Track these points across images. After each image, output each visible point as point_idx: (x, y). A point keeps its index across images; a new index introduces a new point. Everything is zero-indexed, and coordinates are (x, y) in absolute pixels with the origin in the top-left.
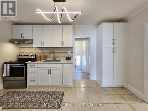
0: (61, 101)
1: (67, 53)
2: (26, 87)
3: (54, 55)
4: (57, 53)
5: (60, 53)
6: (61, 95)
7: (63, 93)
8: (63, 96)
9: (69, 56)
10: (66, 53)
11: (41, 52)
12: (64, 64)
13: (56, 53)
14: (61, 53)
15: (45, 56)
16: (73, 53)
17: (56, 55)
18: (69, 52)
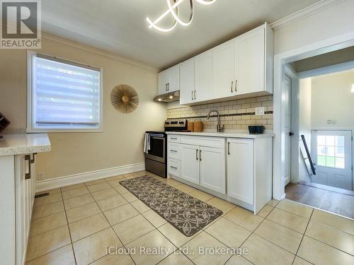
0: (202, 226)
1: (254, 113)
2: (166, 177)
3: (219, 121)
4: (227, 115)
5: (234, 115)
6: (211, 213)
7: (220, 213)
8: (213, 219)
9: (259, 123)
10: (249, 114)
11: (197, 116)
12: (229, 140)
13: (225, 115)
14: (237, 115)
15: (201, 122)
16: (272, 112)
17: (225, 120)
18: (260, 111)
